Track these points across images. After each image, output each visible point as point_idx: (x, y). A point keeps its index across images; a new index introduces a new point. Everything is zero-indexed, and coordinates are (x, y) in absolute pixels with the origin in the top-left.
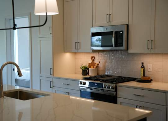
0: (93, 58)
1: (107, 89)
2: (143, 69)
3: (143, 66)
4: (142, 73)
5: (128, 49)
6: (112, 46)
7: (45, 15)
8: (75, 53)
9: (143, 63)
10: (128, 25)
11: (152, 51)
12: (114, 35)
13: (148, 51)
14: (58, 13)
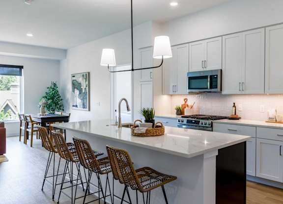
0: (186, 100)
1: (203, 125)
2: (234, 108)
3: (234, 106)
4: (234, 111)
5: (221, 90)
6: (207, 88)
7: (161, 58)
8: (171, 95)
9: (234, 103)
10: (221, 70)
11: (243, 93)
12: (209, 79)
13: (240, 93)
14: (171, 57)
